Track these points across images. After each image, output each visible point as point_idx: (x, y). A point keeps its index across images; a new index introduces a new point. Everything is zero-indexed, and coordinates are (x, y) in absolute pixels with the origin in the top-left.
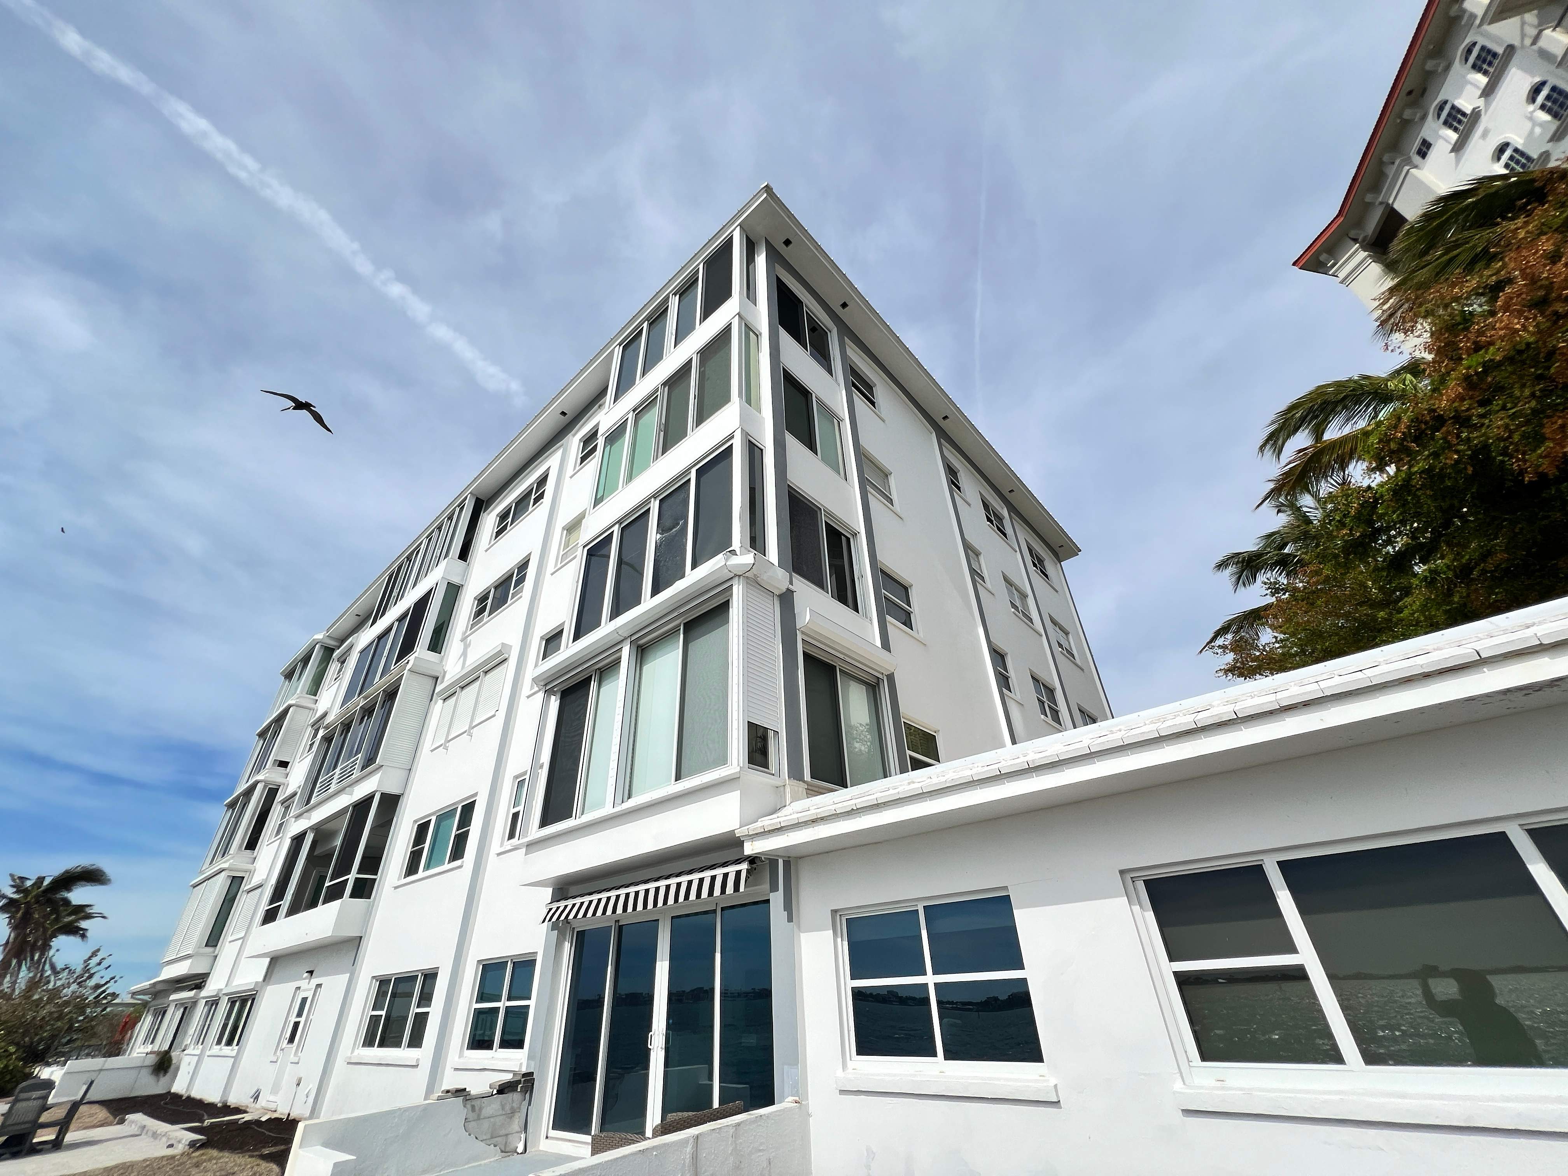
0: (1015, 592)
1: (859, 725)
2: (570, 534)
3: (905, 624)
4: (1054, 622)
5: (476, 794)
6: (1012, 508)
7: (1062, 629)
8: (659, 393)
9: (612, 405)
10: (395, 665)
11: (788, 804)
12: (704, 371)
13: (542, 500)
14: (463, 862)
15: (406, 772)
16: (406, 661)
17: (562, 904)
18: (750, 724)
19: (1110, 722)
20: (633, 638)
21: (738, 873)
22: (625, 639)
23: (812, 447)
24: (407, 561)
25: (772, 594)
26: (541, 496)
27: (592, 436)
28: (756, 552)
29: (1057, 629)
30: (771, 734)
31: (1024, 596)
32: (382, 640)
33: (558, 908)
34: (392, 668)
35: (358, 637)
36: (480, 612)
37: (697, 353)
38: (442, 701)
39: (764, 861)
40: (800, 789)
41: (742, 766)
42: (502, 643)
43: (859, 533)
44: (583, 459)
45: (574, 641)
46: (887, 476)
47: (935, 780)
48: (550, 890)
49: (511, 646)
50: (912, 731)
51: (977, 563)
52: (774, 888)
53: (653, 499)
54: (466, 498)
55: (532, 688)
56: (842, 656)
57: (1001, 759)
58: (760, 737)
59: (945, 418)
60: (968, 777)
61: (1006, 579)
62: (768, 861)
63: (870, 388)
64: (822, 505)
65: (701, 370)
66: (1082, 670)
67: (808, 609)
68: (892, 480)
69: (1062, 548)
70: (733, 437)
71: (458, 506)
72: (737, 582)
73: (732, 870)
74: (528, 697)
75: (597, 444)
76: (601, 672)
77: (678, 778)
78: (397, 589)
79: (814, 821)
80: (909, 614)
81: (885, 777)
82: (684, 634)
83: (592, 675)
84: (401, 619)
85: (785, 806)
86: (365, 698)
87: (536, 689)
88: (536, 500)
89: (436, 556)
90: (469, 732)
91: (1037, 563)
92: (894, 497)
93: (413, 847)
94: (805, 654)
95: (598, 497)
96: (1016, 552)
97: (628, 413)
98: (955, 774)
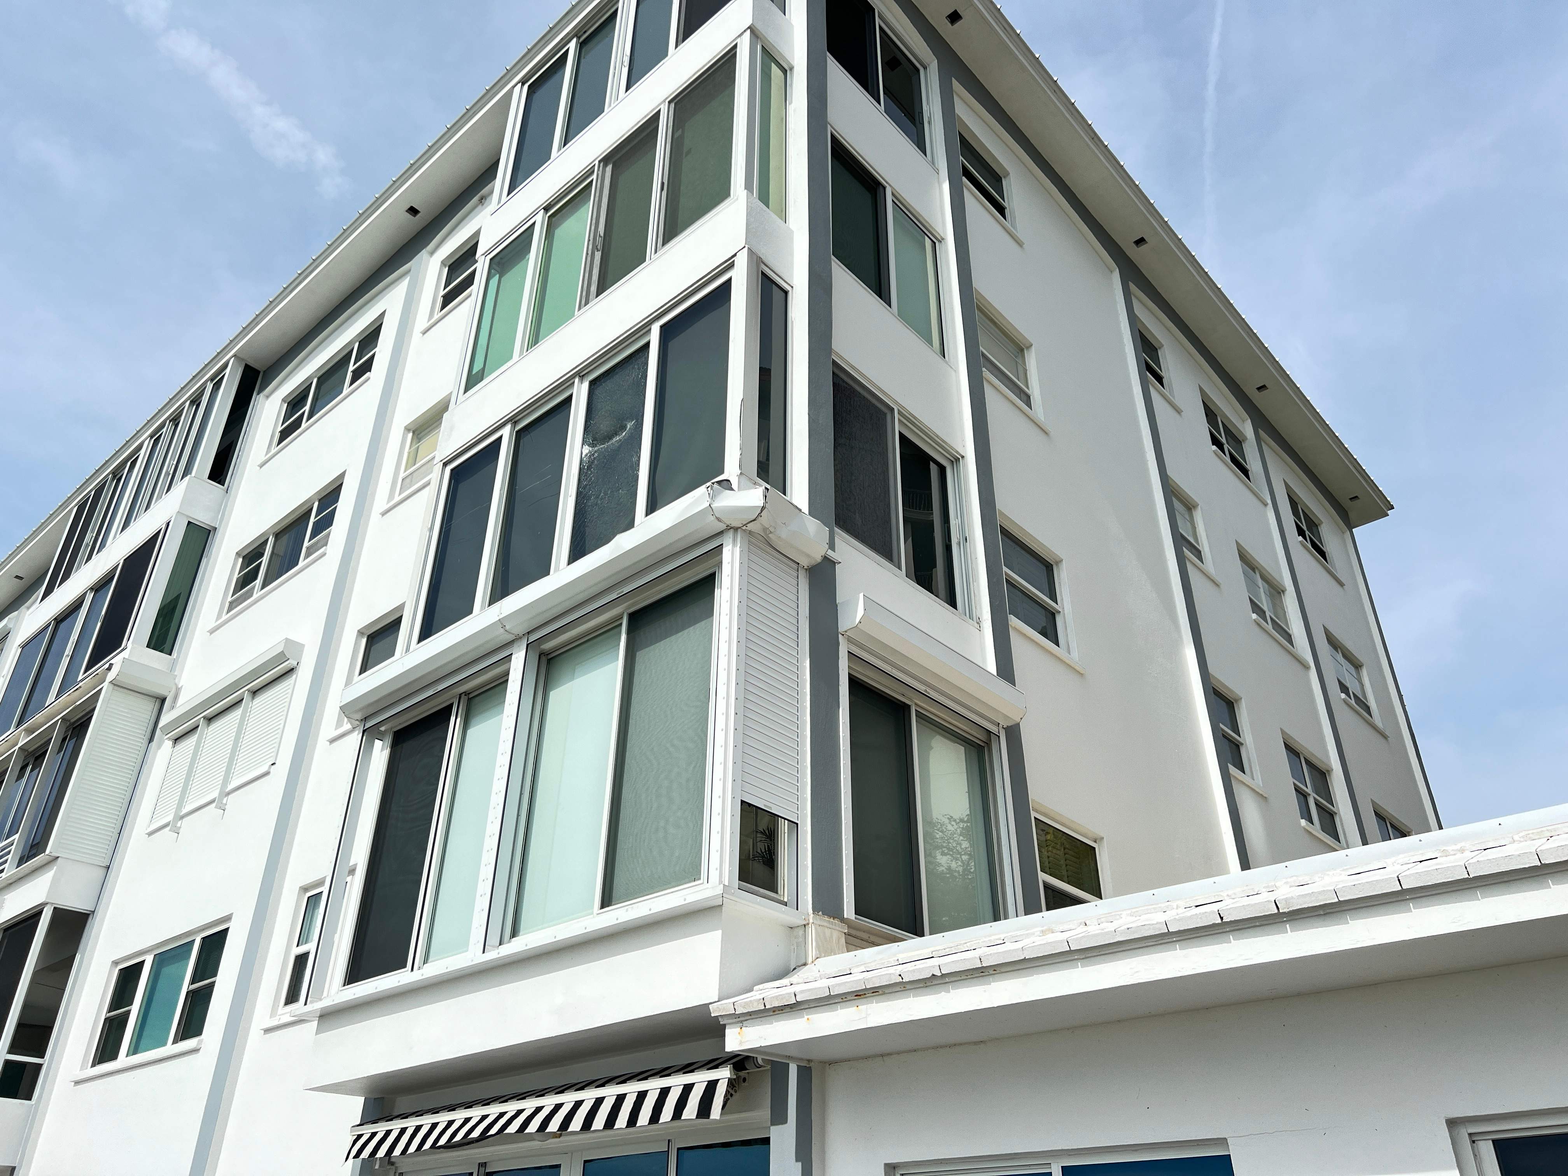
0: (1260, 582)
1: (947, 821)
2: (419, 440)
3: (1044, 633)
4: (1333, 643)
5: (228, 918)
6: (1261, 421)
7: (1349, 657)
8: (594, 177)
9: (504, 198)
10: (85, 672)
11: (810, 960)
12: (682, 137)
13: (368, 374)
14: (200, 1042)
15: (102, 872)
16: (107, 666)
17: (381, 1128)
18: (746, 806)
19: (1435, 835)
20: (533, 637)
21: (712, 1086)
22: (518, 639)
23: (880, 288)
24: (113, 480)
25: (795, 566)
26: (367, 367)
27: (468, 254)
28: (768, 487)
29: (1340, 657)
30: (783, 827)
31: (1277, 591)
32: (63, 626)
33: (374, 1135)
34: (80, 678)
35: (18, 617)
36: (246, 580)
37: (670, 102)
38: (169, 743)
39: (761, 1066)
40: (836, 934)
41: (727, 884)
42: (287, 639)
43: (963, 457)
44: (448, 299)
45: (420, 640)
46: (1022, 350)
47: (1093, 929)
48: (358, 1102)
49: (303, 646)
50: (1049, 837)
51: (1189, 524)
52: (779, 1117)
53: (577, 380)
54: (225, 366)
55: (339, 724)
56: (921, 688)
57: (1224, 894)
58: (763, 833)
59: (1140, 242)
60: (1157, 926)
61: (1244, 558)
62: (769, 1067)
63: (996, 179)
64: (896, 402)
65: (676, 135)
66: (1385, 737)
67: (861, 595)
68: (1032, 361)
69: (1357, 502)
70: (732, 265)
71: (212, 379)
72: (731, 540)
73: (700, 1079)
74: (332, 741)
75: (475, 270)
76: (470, 700)
77: (606, 901)
78: (92, 532)
79: (860, 995)
80: (1052, 615)
81: (996, 918)
82: (629, 633)
83: (452, 705)
84: (99, 588)
85: (805, 964)
86: (29, 731)
87: (347, 726)
88: (358, 374)
89: (167, 474)
90: (220, 802)
91: (1305, 528)
92: (1035, 390)
93: (110, 1011)
94: (853, 681)
95: (474, 372)
96: (1266, 505)
97: (534, 214)
98: (1134, 919)
